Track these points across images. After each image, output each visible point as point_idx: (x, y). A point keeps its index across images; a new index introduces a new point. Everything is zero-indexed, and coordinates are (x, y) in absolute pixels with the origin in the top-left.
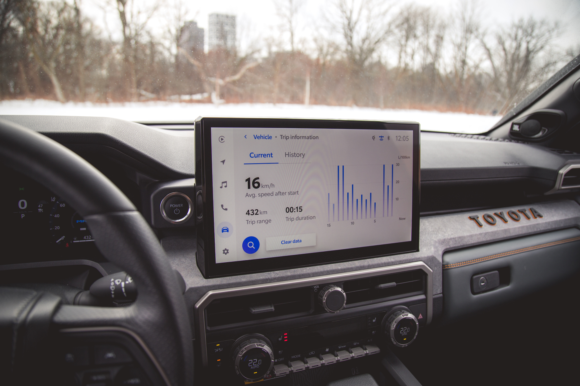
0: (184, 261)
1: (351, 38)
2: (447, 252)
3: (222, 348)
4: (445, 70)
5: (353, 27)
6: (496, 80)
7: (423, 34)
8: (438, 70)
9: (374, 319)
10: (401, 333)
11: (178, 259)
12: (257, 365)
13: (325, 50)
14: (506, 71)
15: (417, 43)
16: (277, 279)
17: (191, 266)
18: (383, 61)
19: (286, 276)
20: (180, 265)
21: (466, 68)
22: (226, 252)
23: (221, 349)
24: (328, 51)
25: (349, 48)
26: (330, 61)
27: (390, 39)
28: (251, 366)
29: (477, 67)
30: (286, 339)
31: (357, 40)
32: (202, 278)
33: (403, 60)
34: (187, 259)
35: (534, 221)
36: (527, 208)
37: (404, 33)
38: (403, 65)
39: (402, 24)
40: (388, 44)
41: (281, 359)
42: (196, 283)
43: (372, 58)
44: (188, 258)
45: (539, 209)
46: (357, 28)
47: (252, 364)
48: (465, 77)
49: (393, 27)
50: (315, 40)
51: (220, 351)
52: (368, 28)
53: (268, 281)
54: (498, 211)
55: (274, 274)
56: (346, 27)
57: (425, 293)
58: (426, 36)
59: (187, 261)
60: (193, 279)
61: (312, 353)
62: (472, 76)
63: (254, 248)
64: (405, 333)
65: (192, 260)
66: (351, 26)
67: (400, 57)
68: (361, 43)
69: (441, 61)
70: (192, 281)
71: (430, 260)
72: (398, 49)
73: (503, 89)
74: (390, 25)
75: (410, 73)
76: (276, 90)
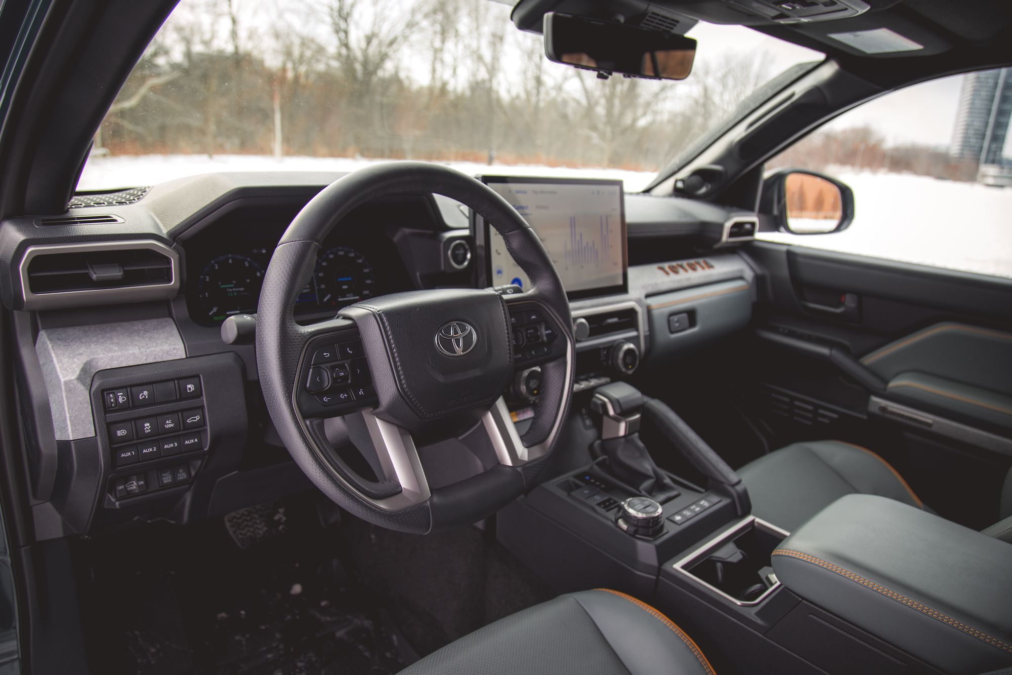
1: (346, 32)
2: (648, 296)
4: (509, 91)
5: (348, 14)
6: (589, 110)
7: (471, 32)
8: (497, 92)
9: (605, 351)
10: (627, 361)
13: (296, 52)
14: (605, 96)
15: (461, 47)
18: (402, 75)
21: (543, 90)
24: (302, 56)
25: (344, 51)
26: (307, 75)
27: (415, 37)
29: (559, 88)
31: (356, 38)
33: (438, 75)
35: (708, 272)
36: (701, 261)
37: (438, 28)
38: (438, 84)
39: (435, 12)
40: (411, 46)
43: (384, 70)
45: (711, 262)
46: (356, 15)
48: (542, 104)
49: (419, 17)
50: (277, 36)
52: (376, 16)
54: (679, 263)
56: (336, 14)
57: (637, 330)
58: (475, 35)
62: (553, 103)
64: (630, 361)
66: (345, 11)
67: (434, 71)
68: (363, 44)
69: (500, 77)
71: (638, 301)
72: (429, 55)
73: (601, 126)
74: (413, 12)
75: (451, 97)
76: (212, 128)
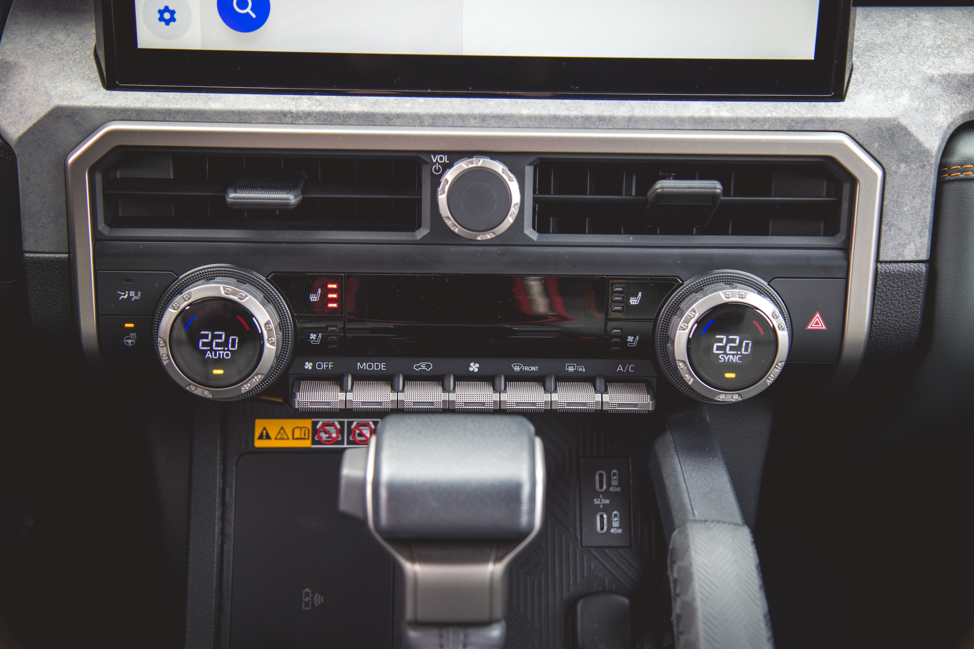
0: (62, 41)
3: (139, 293)
9: (636, 296)
10: (715, 352)
11: (49, 33)
12: (224, 350)
16: (315, 117)
17: (76, 55)
19: (345, 112)
20: (48, 48)
22: (167, 16)
23: (136, 295)
28: (207, 350)
30: (333, 300)
32: (96, 86)
34: (73, 35)
41: (324, 366)
42: (75, 96)
44: (75, 32)
47: (210, 344)
51: (133, 300)
53: (288, 120)
55: (309, 102)
59: (69, 39)
60: (69, 85)
61: (423, 367)
63: (254, 16)
64: (733, 355)
65: (85, 40)
70: (67, 89)
